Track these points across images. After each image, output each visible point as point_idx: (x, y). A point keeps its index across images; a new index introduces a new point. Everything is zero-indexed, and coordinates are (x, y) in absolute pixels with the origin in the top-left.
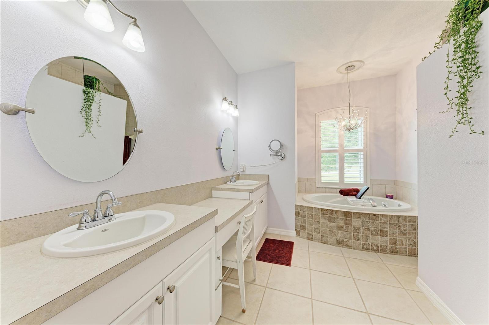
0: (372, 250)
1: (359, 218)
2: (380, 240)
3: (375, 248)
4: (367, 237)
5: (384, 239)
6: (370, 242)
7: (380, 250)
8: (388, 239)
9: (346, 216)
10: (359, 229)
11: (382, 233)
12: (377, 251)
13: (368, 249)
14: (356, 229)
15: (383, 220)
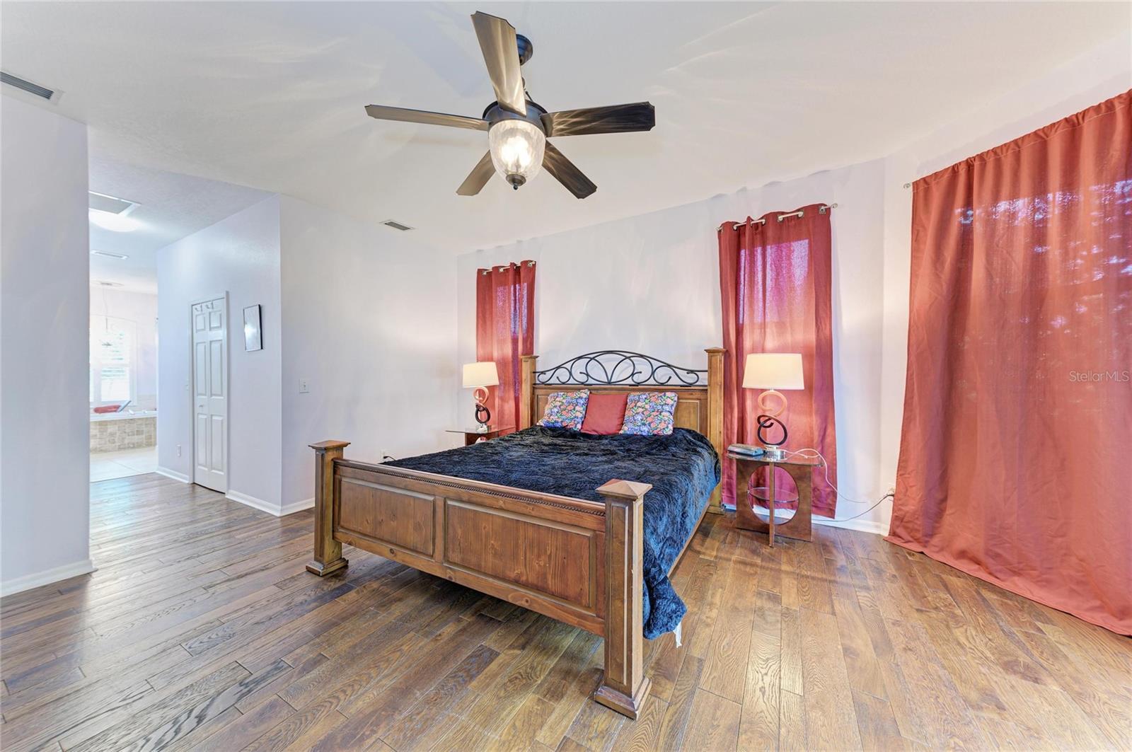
0: (129, 448)
1: (116, 424)
2: (136, 439)
3: (132, 446)
4: (123, 439)
5: (140, 437)
6: (126, 441)
7: (135, 446)
8: (144, 436)
9: (100, 425)
10: (116, 433)
11: (139, 433)
12: (134, 447)
13: (124, 449)
14: (112, 434)
15: (140, 422)
